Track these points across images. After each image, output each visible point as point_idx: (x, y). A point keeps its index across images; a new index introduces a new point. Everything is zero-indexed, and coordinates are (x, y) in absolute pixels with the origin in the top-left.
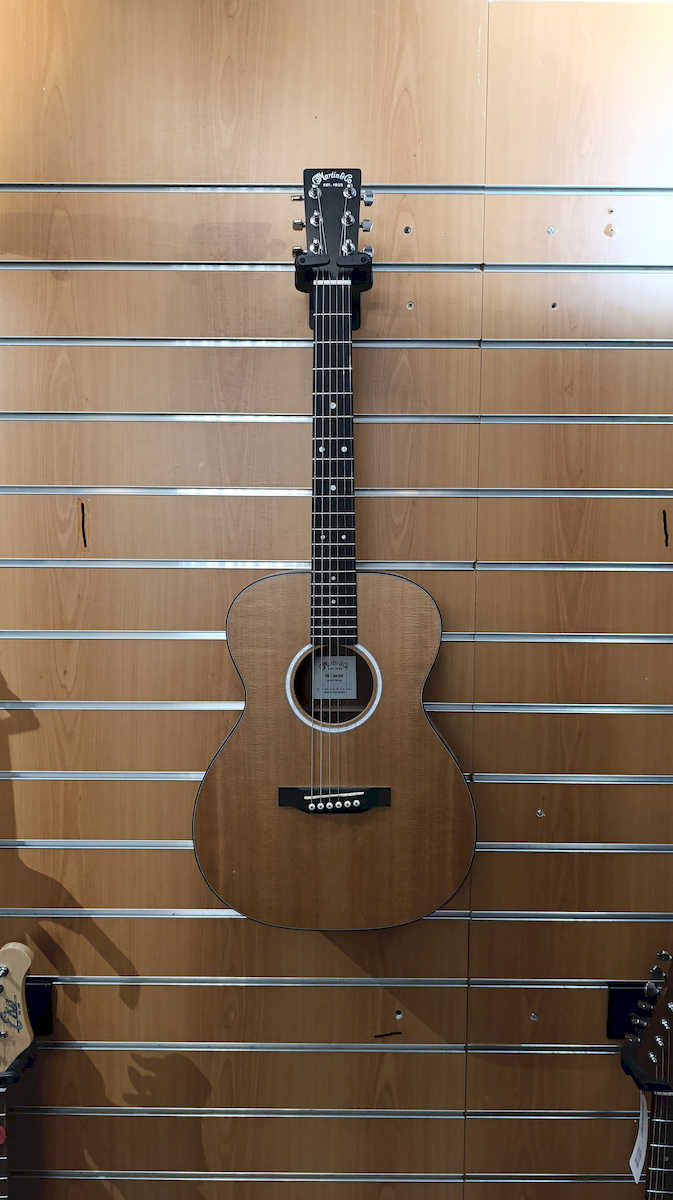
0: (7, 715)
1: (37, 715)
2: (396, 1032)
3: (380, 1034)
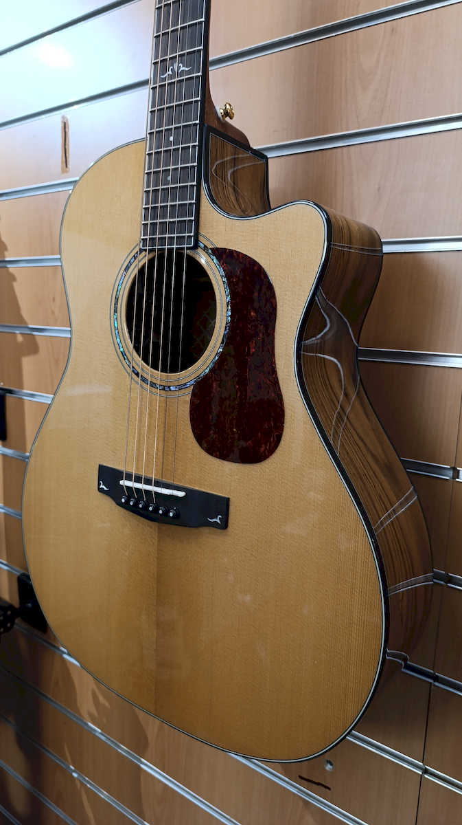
0: (20, 338)
1: (38, 339)
2: (324, 783)
3: (306, 777)
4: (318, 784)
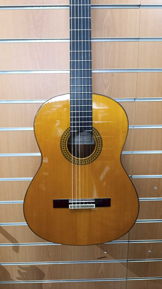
3: (99, 258)
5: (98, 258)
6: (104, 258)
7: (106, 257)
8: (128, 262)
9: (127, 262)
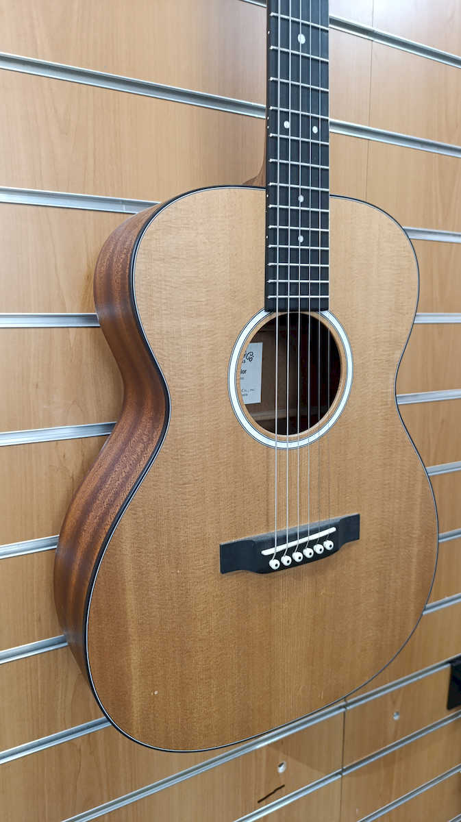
2: (279, 786)
3: (265, 796)
4: (275, 791)
5: (259, 802)
6: (279, 790)
7: (283, 786)
8: (344, 774)
9: (340, 776)
